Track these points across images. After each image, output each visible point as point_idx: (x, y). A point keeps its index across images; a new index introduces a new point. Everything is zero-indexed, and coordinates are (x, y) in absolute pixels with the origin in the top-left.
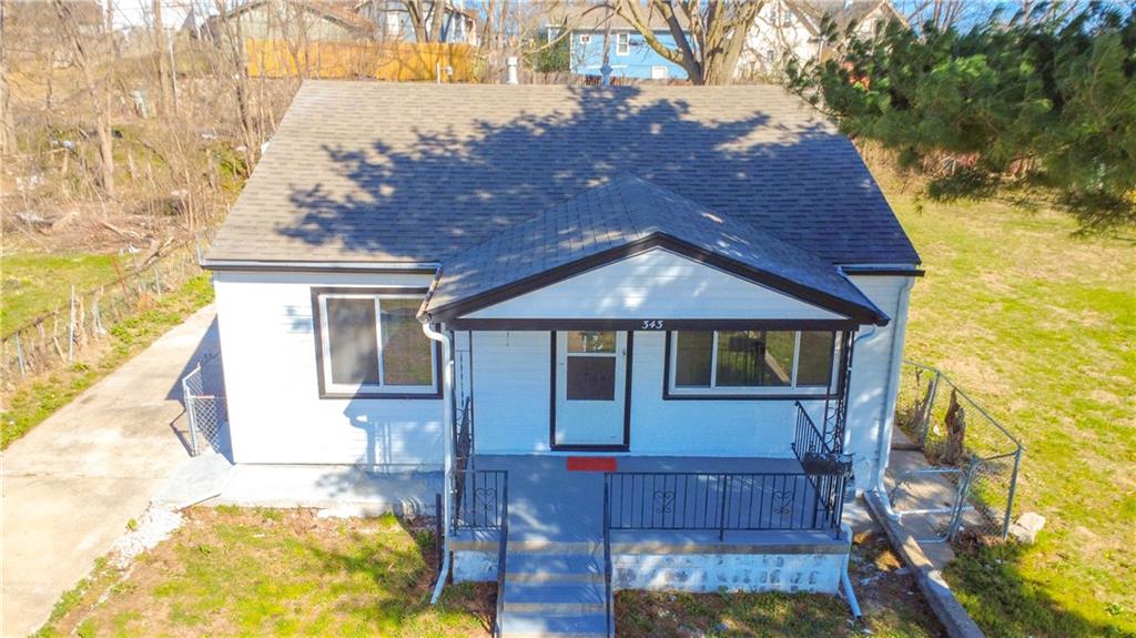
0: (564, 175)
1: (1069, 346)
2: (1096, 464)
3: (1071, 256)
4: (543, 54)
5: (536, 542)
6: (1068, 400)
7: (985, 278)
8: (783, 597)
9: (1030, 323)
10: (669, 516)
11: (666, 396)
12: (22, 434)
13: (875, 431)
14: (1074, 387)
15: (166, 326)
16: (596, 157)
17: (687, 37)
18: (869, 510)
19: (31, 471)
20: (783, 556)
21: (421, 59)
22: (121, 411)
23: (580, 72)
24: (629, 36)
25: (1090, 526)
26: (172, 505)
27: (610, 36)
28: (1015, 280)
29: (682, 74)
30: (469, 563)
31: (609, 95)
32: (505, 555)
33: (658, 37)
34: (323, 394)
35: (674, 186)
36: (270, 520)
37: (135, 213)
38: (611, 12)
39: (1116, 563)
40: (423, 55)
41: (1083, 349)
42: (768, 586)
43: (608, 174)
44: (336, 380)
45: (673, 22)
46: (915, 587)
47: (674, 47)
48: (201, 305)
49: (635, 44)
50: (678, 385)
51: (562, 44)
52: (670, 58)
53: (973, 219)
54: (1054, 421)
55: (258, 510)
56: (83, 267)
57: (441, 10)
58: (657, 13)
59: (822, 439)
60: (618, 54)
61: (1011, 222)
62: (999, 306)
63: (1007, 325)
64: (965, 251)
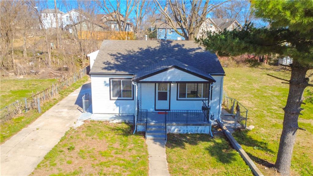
0: (157, 58)
1: (270, 99)
2: (268, 119)
3: (275, 81)
4: (151, 34)
5: (152, 124)
6: (266, 108)
7: (254, 85)
8: (199, 134)
9: (262, 94)
10: (177, 119)
11: (177, 100)
12: (48, 110)
13: (218, 107)
14: (268, 106)
15: (70, 92)
16: (164, 54)
17: (185, 30)
18: (217, 122)
19: (52, 115)
20: (199, 126)
21: (121, 35)
22: (66, 106)
23: (159, 38)
24: (172, 30)
25: (264, 128)
26: (81, 120)
27: (167, 30)
28: (261, 86)
29: (184, 39)
30: (140, 128)
31: (166, 43)
32: (147, 125)
33: (178, 30)
34: (110, 99)
35: (179, 60)
36: (101, 123)
37: (56, 71)
38: (167, 24)
39: (267, 134)
40: (121, 34)
41: (273, 99)
42: (196, 132)
43: (166, 57)
44: (113, 97)
45: (181, 27)
46: (224, 133)
47: (182, 32)
48: (76, 89)
49: (173, 32)
50: (179, 98)
51: (155, 32)
52: (181, 35)
53: (253, 73)
54: (262, 112)
55: (98, 121)
56: (48, 81)
57: (125, 24)
58: (178, 25)
59: (205, 104)
60: (169, 34)
61: (263, 73)
62: (256, 91)
63: (257, 94)
64: (250, 79)
